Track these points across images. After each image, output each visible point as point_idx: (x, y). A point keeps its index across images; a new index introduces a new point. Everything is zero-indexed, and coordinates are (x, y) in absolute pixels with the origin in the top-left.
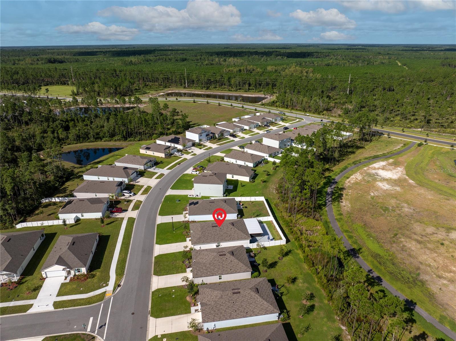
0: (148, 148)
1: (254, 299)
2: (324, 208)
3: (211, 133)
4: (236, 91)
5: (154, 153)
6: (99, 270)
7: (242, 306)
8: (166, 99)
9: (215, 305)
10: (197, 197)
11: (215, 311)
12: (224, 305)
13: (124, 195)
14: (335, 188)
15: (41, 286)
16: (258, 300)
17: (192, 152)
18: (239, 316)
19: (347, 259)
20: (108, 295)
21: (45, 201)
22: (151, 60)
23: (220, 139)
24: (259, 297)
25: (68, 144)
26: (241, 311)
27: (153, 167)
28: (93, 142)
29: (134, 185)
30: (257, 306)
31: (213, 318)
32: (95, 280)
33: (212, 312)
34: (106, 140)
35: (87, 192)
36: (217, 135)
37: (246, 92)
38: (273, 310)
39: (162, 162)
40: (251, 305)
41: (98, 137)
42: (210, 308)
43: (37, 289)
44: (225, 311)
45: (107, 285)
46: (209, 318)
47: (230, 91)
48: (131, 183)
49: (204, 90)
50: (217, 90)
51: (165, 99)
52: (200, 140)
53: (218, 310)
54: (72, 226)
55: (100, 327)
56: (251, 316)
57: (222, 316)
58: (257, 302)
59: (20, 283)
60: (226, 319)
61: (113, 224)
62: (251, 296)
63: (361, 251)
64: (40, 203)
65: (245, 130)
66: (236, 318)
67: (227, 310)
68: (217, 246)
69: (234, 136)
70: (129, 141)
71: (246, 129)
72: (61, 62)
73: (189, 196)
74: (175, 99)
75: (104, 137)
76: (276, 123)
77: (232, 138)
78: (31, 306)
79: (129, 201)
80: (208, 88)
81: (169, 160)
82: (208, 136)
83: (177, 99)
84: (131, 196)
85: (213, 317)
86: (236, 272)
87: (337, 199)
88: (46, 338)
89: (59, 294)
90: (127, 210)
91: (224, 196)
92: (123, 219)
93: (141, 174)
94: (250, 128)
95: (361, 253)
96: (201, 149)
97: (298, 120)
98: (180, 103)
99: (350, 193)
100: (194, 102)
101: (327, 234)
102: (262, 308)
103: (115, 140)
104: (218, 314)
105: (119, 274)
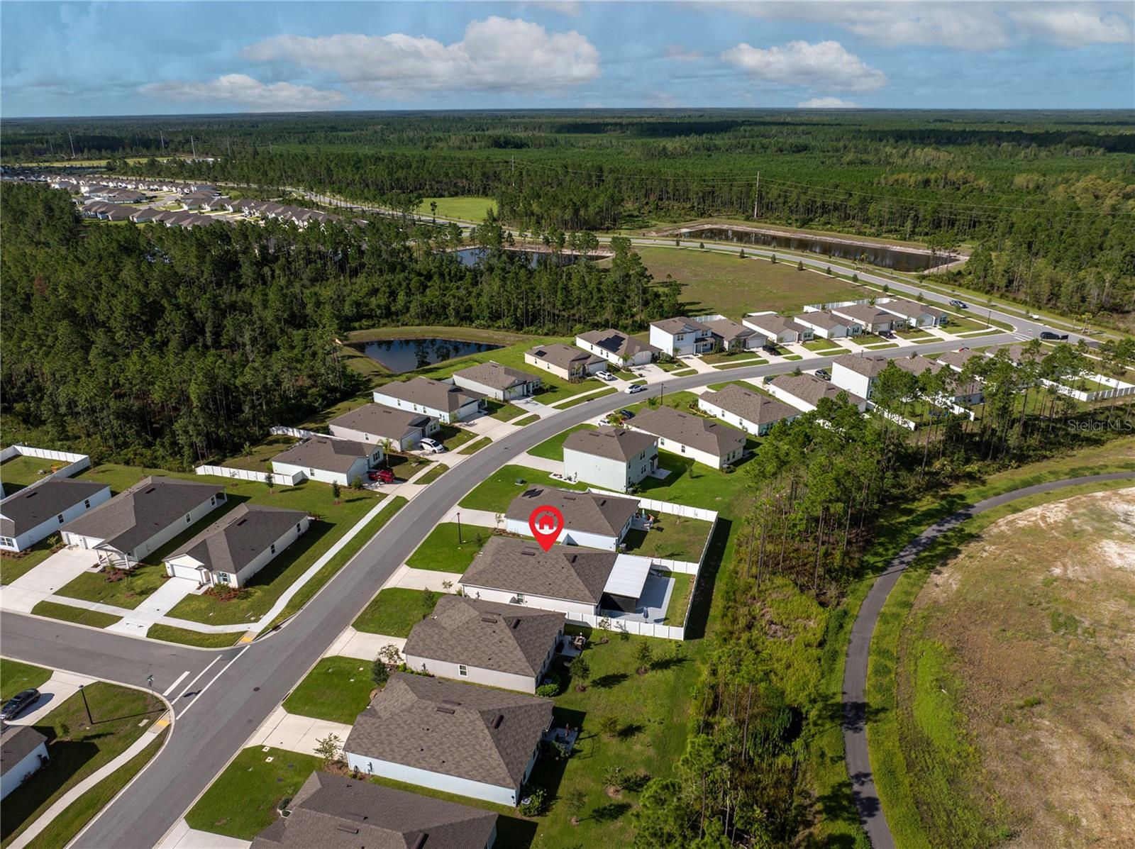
0: (540, 354)
1: (477, 737)
2: (871, 575)
3: (714, 335)
4: (878, 236)
5: (551, 365)
6: (266, 587)
7: (441, 743)
8: (678, 245)
9: (387, 722)
10: (568, 481)
11: (380, 735)
12: (406, 728)
13: (422, 448)
14: (949, 530)
15: (155, 589)
16: (484, 743)
17: (641, 375)
18: (424, 764)
19: (822, 725)
20: (246, 640)
21: (277, 431)
22: (717, 148)
23: (731, 354)
24: (489, 737)
25: (403, 325)
26: (432, 755)
27: (527, 396)
29: (459, 430)
30: (472, 756)
31: (369, 749)
32: (246, 604)
33: (374, 735)
34: (480, 325)
35: (352, 428)
36: (726, 344)
37: (905, 239)
38: (504, 779)
39: (553, 389)
40: (461, 749)
41: (466, 317)
42: (373, 724)
43: (146, 592)
44: (401, 742)
45: (256, 621)
46: (360, 745)
47: (860, 233)
48: (457, 425)
49: (795, 228)
50: (828, 230)
51: (675, 243)
52: (676, 350)
53: (388, 735)
54: (286, 490)
55: (187, 695)
56: (447, 773)
57: (388, 749)
58: (478, 747)
59: (131, 573)
60: (394, 760)
61: (358, 503)
62: (474, 729)
63: (882, 715)
64: (269, 434)
65: (817, 338)
66: (414, 766)
67: (405, 741)
68: (513, 600)
69: (773, 349)
70: (525, 333)
71: (821, 338)
72: (519, 145)
73: (551, 476)
74: (698, 245)
76: (921, 331)
77: (764, 355)
78: (117, 619)
79: (423, 462)
80: (804, 224)
81: (575, 386)
82: (702, 343)
83: (702, 246)
84: (434, 451)
85: (369, 746)
86: (498, 668)
87: (930, 561)
88: (99, 683)
89: (171, 614)
90: (405, 481)
91: (627, 493)
92: (384, 496)
93: (490, 408)
94: (831, 335)
95: (876, 721)
96: (666, 371)
97: (994, 328)
98: (710, 254)
99: (985, 554)
100: (742, 256)
101: (821, 644)
102: (481, 766)
103: (499, 327)
104: (382, 743)
105: (293, 606)
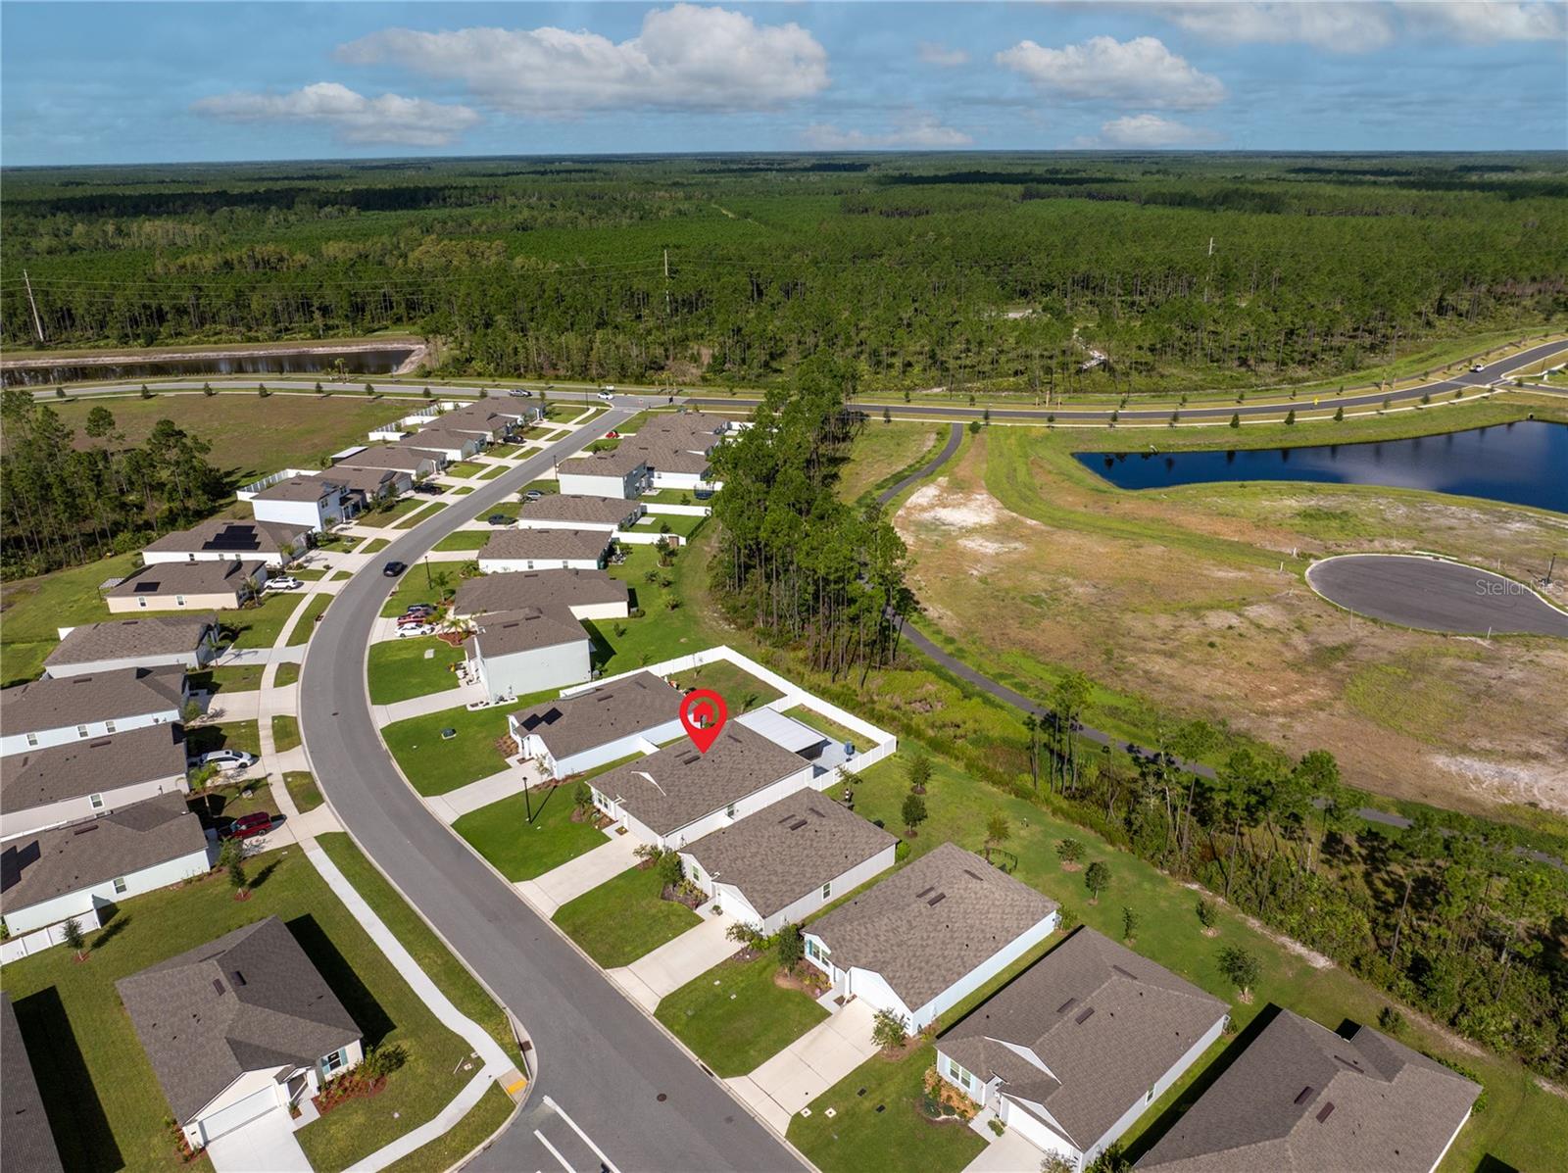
0: (148, 587)
3: (353, 491)
4: (278, 339)
5: (184, 598)
6: (396, 1032)
7: (972, 927)
9: (911, 954)
10: (502, 703)
13: (216, 771)
17: (328, 568)
18: (983, 954)
20: (517, 1089)
23: (390, 509)
26: (979, 941)
27: (222, 648)
29: (216, 728)
30: (1003, 913)
31: (930, 988)
33: (916, 973)
37: (319, 337)
39: (243, 626)
40: (990, 916)
44: (944, 957)
45: (479, 1063)
46: (920, 993)
47: (250, 340)
48: (199, 722)
50: (194, 343)
52: (328, 522)
53: (927, 963)
54: (98, 939)
56: (1007, 941)
57: (943, 972)
58: (997, 903)
60: (960, 975)
61: (278, 876)
65: (454, 463)
66: (980, 963)
67: (946, 953)
68: (729, 817)
73: (470, 709)
74: (54, 393)
76: (534, 428)
79: (258, 786)
81: (265, 612)
82: (347, 505)
83: (61, 393)
84: (243, 766)
85: (926, 985)
87: (906, 605)
90: (281, 817)
92: (295, 849)
93: (201, 683)
94: (466, 455)
95: (1079, 717)
96: (347, 552)
97: (593, 410)
99: (925, 583)
100: (147, 395)
101: (966, 695)
102: (1019, 913)
104: (932, 973)
105: (485, 1012)
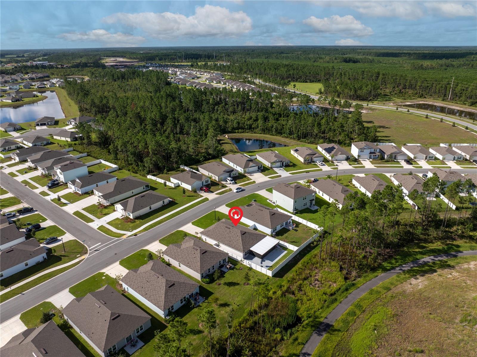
0: (296, 151)
2: (380, 272)
3: (382, 152)
6: (141, 220)
7: (149, 287)
8: (397, 109)
10: (273, 204)
11: (133, 279)
12: (141, 278)
14: (439, 260)
15: (109, 214)
16: (162, 292)
17: (337, 165)
18: (140, 293)
19: (305, 328)
21: (182, 167)
23: (387, 161)
24: (164, 290)
25: (254, 133)
26: (145, 290)
27: (282, 167)
28: (274, 135)
29: (245, 176)
30: (156, 295)
32: (132, 225)
34: (284, 136)
36: (386, 156)
38: (161, 306)
40: (154, 291)
41: (279, 132)
42: (133, 274)
43: (106, 214)
45: (131, 231)
46: (126, 280)
48: (246, 174)
49: (466, 106)
54: (171, 188)
55: (95, 250)
56: (146, 298)
57: (133, 284)
58: (159, 292)
59: (106, 207)
61: (191, 197)
63: (336, 332)
64: (179, 167)
65: (436, 159)
66: (137, 292)
67: (139, 283)
68: (215, 244)
69: (409, 161)
71: (439, 159)
73: (268, 201)
75: (284, 133)
77: (403, 164)
78: (92, 221)
80: (473, 104)
81: (305, 166)
82: (373, 155)
83: (408, 111)
86: (190, 267)
87: (416, 273)
88: (76, 240)
89: (108, 223)
90: (213, 192)
91: (293, 213)
92: (202, 196)
94: (444, 159)
95: (331, 334)
96: (350, 165)
102: (157, 299)
105: (146, 229)
